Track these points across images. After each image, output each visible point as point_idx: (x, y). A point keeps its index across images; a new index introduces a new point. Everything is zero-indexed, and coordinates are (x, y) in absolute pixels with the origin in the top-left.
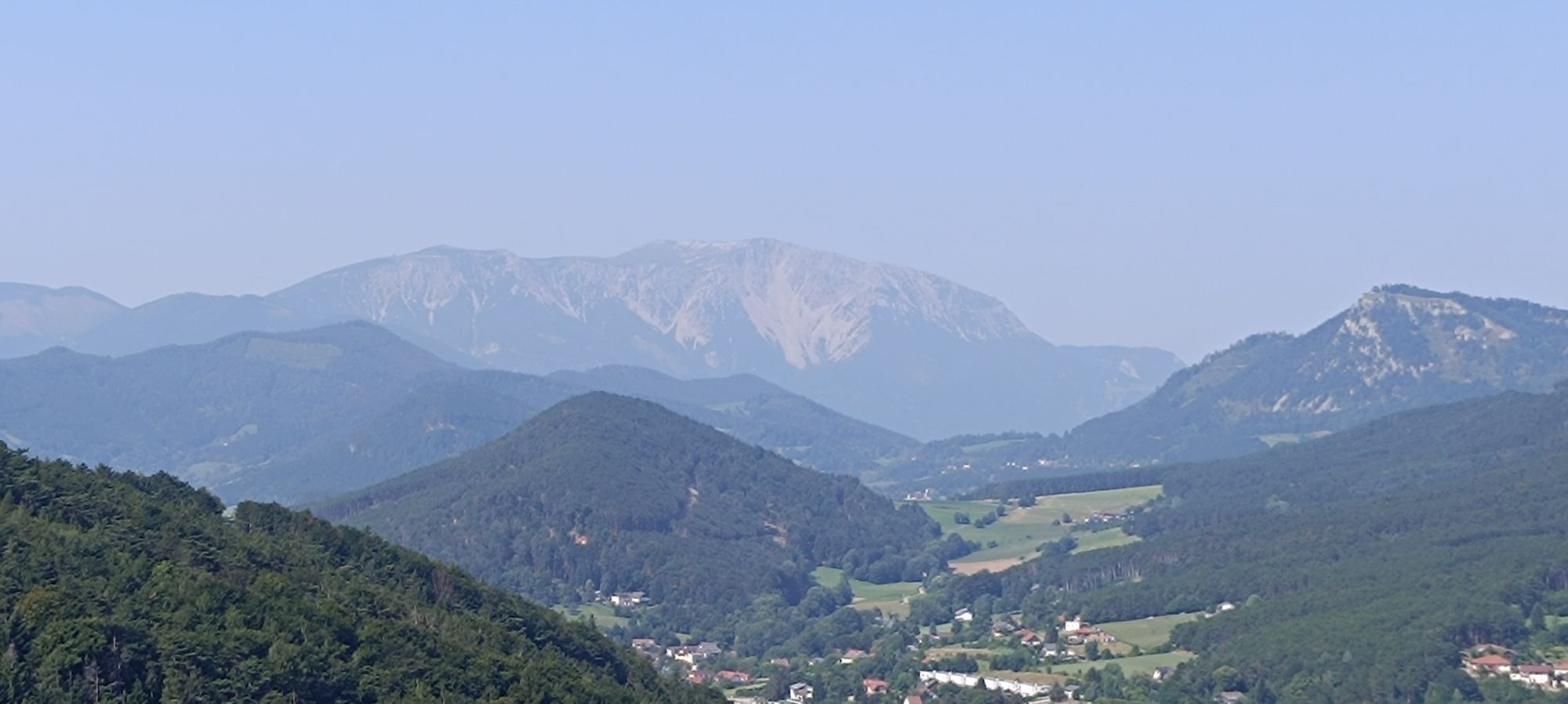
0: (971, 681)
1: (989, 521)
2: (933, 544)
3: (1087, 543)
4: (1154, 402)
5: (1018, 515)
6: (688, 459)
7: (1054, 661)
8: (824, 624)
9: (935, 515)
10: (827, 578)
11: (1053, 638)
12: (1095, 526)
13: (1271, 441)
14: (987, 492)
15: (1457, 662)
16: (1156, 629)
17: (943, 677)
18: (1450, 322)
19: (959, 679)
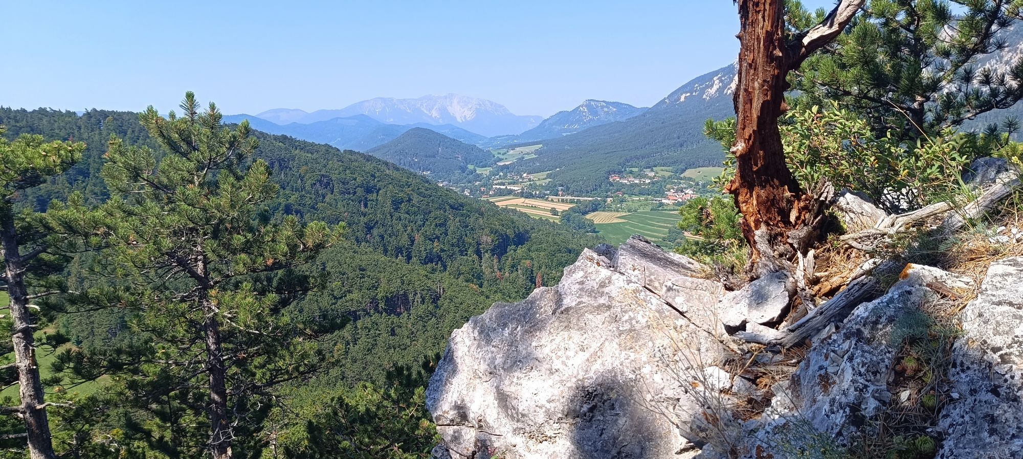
0: (504, 187)
1: (505, 153)
2: (493, 159)
3: (527, 157)
4: (538, 127)
5: (511, 152)
6: (438, 142)
7: (521, 182)
8: (471, 176)
9: (494, 153)
10: (471, 167)
11: (521, 177)
12: (528, 154)
13: (564, 134)
14: (504, 147)
15: (608, 178)
16: (543, 175)
17: (498, 187)
18: (602, 107)
19: (502, 187)
